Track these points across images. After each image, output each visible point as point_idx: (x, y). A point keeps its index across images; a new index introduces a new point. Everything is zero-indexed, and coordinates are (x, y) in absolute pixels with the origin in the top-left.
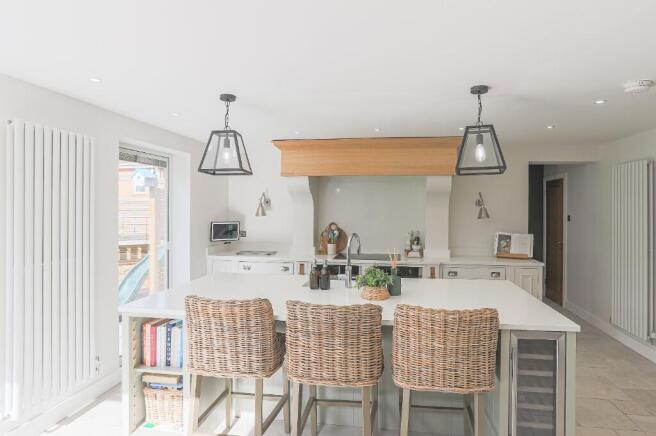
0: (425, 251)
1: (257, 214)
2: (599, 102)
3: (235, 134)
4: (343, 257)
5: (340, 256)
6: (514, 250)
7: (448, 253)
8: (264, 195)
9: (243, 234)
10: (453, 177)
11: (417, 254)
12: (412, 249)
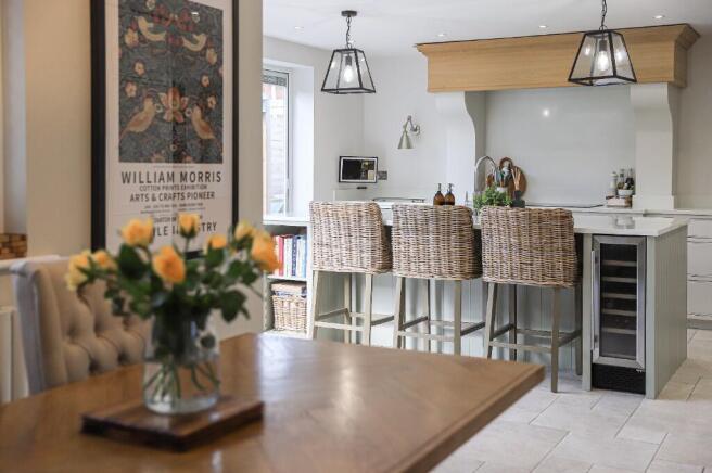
0: (634, 198)
1: (400, 147)
3: (355, 51)
8: (410, 119)
9: (383, 176)
10: (670, 83)
11: (622, 202)
12: (617, 196)
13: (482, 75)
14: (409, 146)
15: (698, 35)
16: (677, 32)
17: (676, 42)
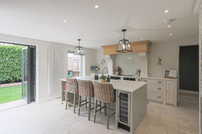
0: (140, 74)
2: (169, 26)
4: (120, 75)
5: (119, 74)
6: (170, 75)
7: (147, 75)
8: (103, 59)
9: (99, 69)
10: (146, 52)
11: (138, 75)
12: (137, 74)
13: (113, 52)
14: (102, 64)
15: (152, 43)
16: (147, 42)
17: (147, 44)
